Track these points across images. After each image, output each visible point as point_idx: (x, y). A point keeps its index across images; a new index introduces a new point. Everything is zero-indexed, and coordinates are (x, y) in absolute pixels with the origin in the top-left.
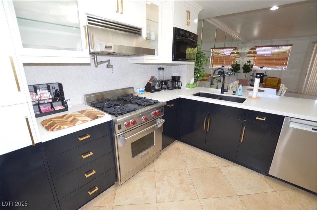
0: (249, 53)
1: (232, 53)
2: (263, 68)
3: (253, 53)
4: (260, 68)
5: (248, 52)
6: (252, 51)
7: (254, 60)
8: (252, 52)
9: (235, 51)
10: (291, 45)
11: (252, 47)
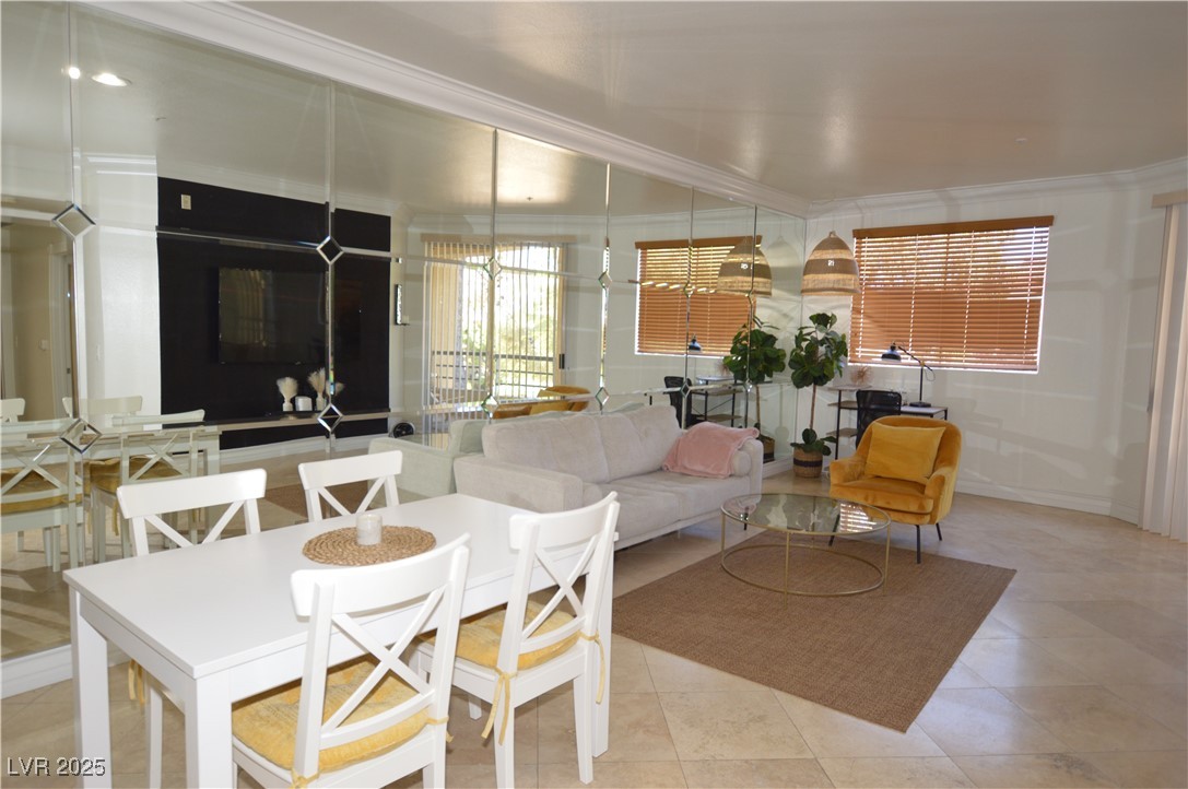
0: (812, 267)
1: (727, 269)
2: (897, 358)
3: (833, 270)
4: (884, 356)
5: (810, 263)
6: (831, 256)
7: (856, 311)
8: (831, 263)
9: (744, 260)
10: (1046, 221)
11: (826, 236)
